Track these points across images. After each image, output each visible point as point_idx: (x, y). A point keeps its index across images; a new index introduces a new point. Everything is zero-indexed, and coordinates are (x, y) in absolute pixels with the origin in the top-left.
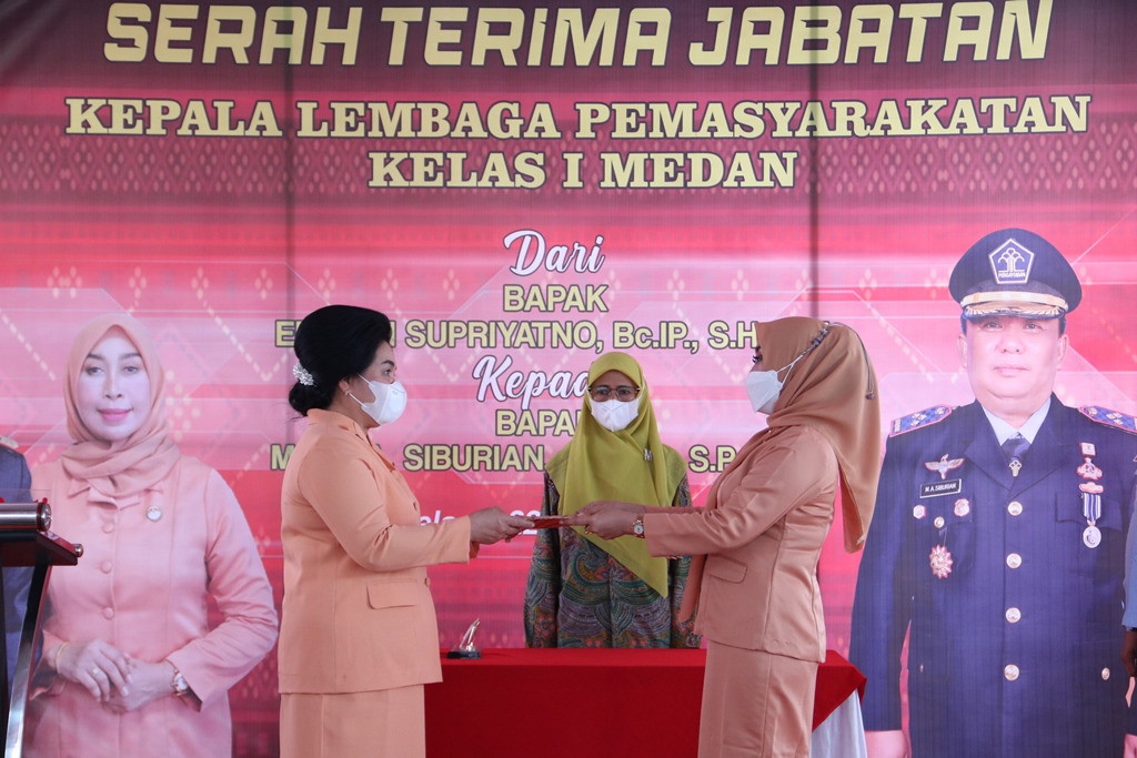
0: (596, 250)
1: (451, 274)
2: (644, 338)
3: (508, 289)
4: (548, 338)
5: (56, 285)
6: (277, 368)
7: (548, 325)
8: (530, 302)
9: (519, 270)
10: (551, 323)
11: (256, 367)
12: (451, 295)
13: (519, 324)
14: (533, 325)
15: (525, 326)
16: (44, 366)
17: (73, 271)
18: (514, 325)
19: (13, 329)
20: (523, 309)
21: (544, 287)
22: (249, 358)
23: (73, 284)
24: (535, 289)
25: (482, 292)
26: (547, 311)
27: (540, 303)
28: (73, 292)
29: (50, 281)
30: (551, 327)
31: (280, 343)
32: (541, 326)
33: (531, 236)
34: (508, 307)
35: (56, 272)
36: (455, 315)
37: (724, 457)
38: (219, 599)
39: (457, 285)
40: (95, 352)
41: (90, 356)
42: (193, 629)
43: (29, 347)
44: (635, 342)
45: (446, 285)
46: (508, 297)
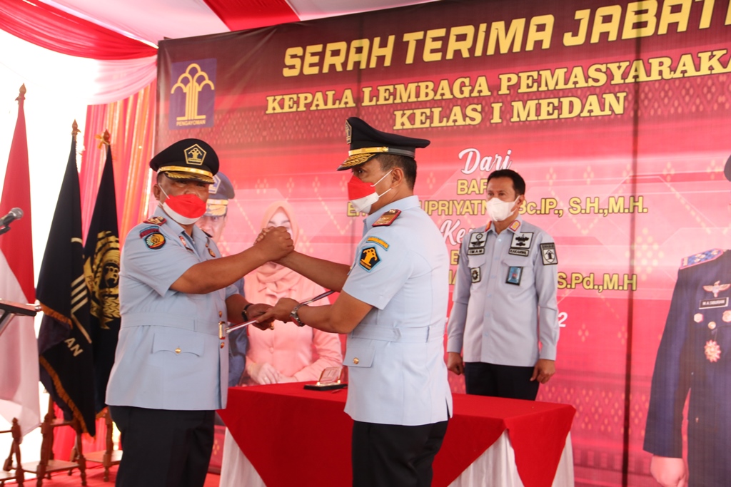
0: (507, 158)
1: (431, 175)
2: (532, 208)
3: (460, 182)
4: (480, 210)
5: (258, 188)
6: (347, 227)
7: (480, 202)
8: (471, 189)
9: (466, 171)
10: (482, 200)
11: (338, 227)
12: (431, 187)
13: (465, 201)
14: (472, 202)
15: (468, 203)
16: (252, 227)
17: (265, 181)
18: (462, 202)
19: (241, 209)
20: (467, 193)
21: (478, 180)
22: (335, 222)
23: (265, 187)
24: (474, 182)
25: (447, 184)
26: (480, 194)
27: (476, 189)
28: (265, 191)
29: (256, 186)
30: (481, 203)
31: (350, 214)
32: (476, 202)
33: (473, 152)
34: (460, 192)
35: (259, 181)
36: (432, 197)
37: (576, 280)
38: (318, 347)
39: (434, 180)
40: (272, 220)
41: (270, 222)
42: (306, 361)
43: (247, 218)
44: (527, 211)
45: (428, 181)
46: (460, 187)
